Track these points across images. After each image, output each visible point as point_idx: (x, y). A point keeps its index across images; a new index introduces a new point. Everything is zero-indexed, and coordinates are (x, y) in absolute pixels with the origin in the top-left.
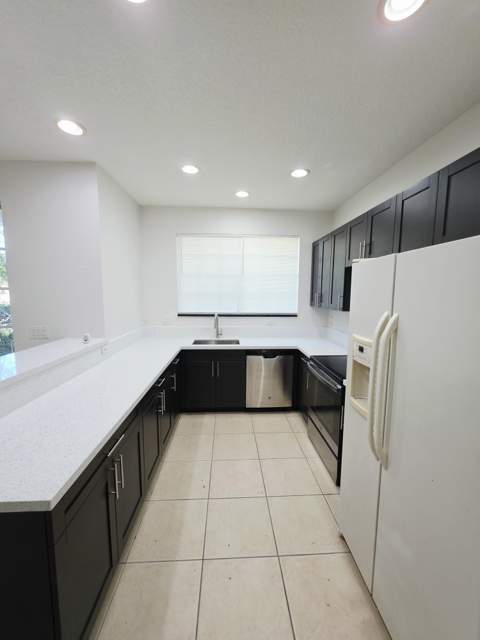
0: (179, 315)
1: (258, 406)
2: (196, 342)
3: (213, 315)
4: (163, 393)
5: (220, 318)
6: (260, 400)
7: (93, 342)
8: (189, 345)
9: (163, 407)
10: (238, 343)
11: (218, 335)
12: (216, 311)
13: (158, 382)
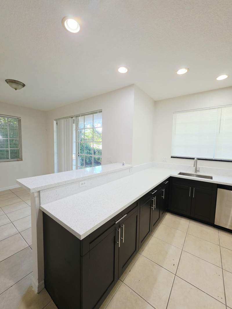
0: (171, 157)
1: (227, 228)
2: (180, 174)
3: (194, 159)
4: (155, 198)
5: (198, 161)
6: (229, 224)
7: (126, 166)
8: (176, 174)
9: (154, 206)
10: (211, 178)
11: (196, 171)
12: (196, 156)
13: (152, 191)
